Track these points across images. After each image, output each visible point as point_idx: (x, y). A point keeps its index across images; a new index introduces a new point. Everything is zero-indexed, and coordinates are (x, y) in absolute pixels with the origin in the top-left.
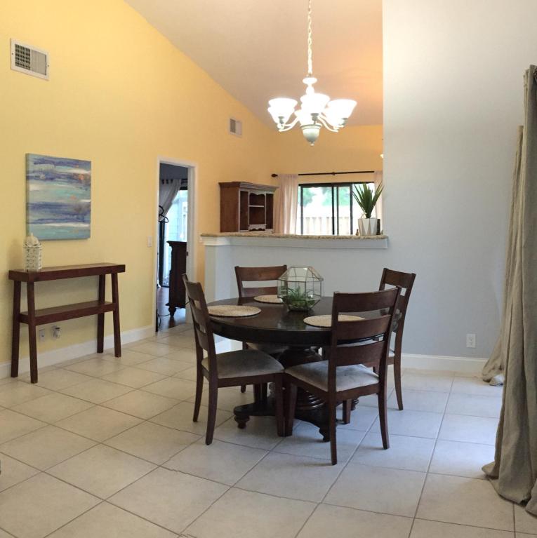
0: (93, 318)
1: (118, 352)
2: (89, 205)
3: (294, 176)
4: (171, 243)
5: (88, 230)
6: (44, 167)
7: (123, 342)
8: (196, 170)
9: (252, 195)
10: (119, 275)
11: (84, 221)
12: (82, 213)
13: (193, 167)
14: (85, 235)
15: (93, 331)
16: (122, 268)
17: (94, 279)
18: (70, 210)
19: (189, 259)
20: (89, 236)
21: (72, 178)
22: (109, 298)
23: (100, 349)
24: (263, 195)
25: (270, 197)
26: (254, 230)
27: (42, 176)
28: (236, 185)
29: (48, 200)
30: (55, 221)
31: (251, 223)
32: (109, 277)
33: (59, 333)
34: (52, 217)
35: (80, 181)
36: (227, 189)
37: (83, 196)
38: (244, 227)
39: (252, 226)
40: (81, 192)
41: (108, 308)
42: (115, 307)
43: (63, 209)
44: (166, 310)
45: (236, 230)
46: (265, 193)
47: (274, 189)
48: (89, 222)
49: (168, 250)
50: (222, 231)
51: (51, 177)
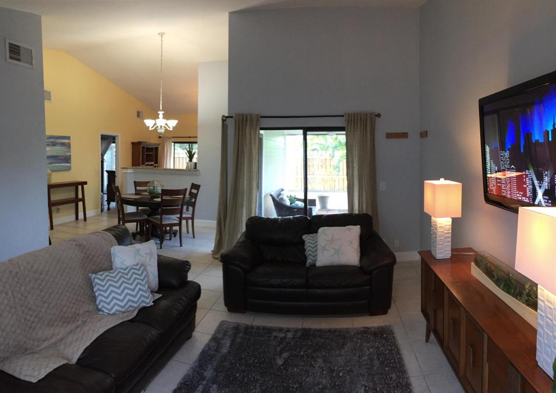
0: (73, 205)
1: (85, 219)
2: (70, 156)
3: (170, 138)
4: (107, 171)
5: (70, 167)
6: (51, 140)
7: (87, 216)
8: (120, 137)
9: (147, 148)
10: (85, 186)
11: (68, 163)
12: (67, 159)
13: (118, 136)
14: (69, 169)
15: (73, 211)
16: (86, 183)
17: (74, 188)
18: (62, 158)
19: (116, 179)
20: (70, 169)
21: (63, 144)
22: (80, 196)
23: (77, 218)
24: (153, 148)
25: (157, 149)
26: (148, 165)
27: (50, 144)
28: (140, 143)
29: (53, 154)
30: (56, 163)
31: (146, 161)
32: (80, 187)
33: (60, 211)
34: (55, 161)
35: (66, 145)
36: (135, 145)
37: (68, 152)
38: (143, 164)
39: (147, 163)
40: (66, 150)
41: (80, 200)
42: (83, 200)
43: (60, 158)
44: (106, 203)
45: (139, 165)
46: (154, 147)
47: (159, 145)
48: (70, 163)
49: (106, 175)
50: (133, 166)
51: (54, 144)
